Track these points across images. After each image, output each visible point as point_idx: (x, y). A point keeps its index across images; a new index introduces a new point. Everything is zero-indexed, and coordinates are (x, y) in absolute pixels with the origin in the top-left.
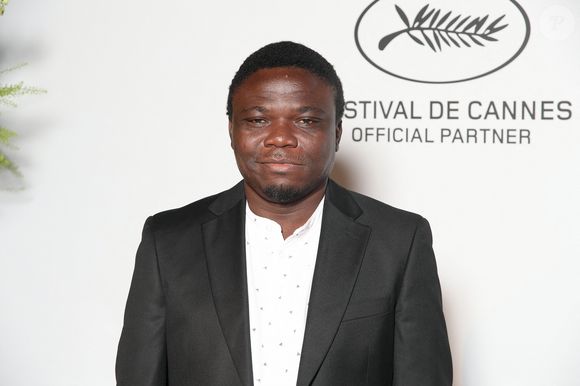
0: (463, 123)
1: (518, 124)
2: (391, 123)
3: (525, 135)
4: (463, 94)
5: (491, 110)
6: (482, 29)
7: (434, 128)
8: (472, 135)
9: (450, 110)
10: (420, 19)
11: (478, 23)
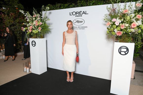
0: (80, 28)
1: (83, 28)
2: (75, 28)
3: (84, 29)
4: (80, 26)
5: (82, 27)
6: (81, 22)
7: (78, 28)
8: (81, 29)
9: (79, 27)
10: (77, 21)
11: (81, 21)
